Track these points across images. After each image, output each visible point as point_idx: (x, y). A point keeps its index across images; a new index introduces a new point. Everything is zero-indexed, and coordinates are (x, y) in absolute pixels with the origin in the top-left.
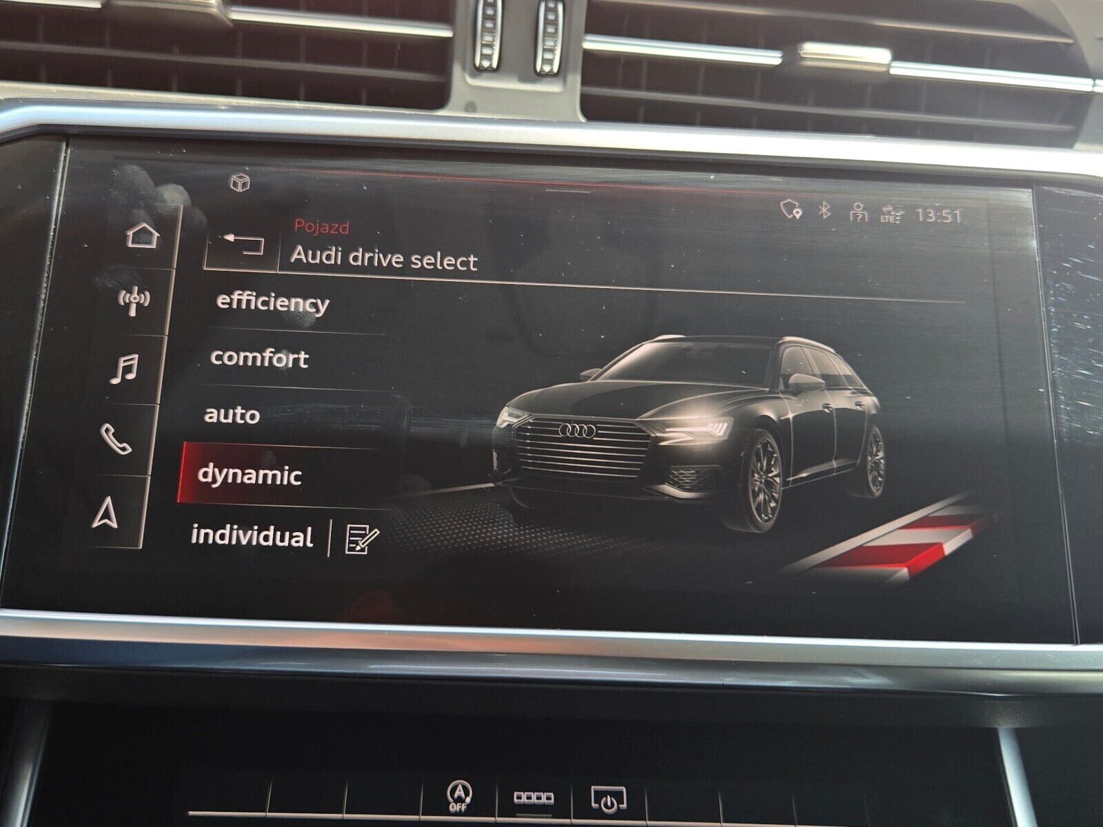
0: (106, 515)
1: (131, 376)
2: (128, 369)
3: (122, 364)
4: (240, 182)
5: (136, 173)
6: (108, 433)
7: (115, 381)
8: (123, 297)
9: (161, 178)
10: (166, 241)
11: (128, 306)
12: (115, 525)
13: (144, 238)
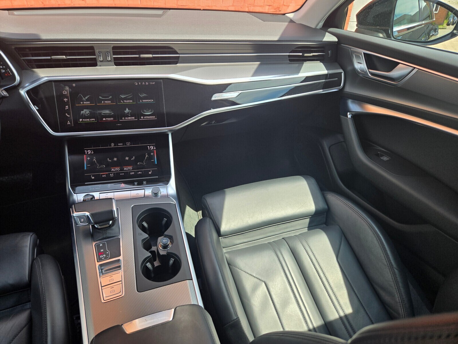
0: (69, 123)
2: (67, 108)
3: (66, 107)
4: (74, 85)
5: (62, 85)
6: (67, 114)
8: (64, 100)
9: (65, 85)
10: (67, 92)
11: (65, 100)
13: (64, 93)
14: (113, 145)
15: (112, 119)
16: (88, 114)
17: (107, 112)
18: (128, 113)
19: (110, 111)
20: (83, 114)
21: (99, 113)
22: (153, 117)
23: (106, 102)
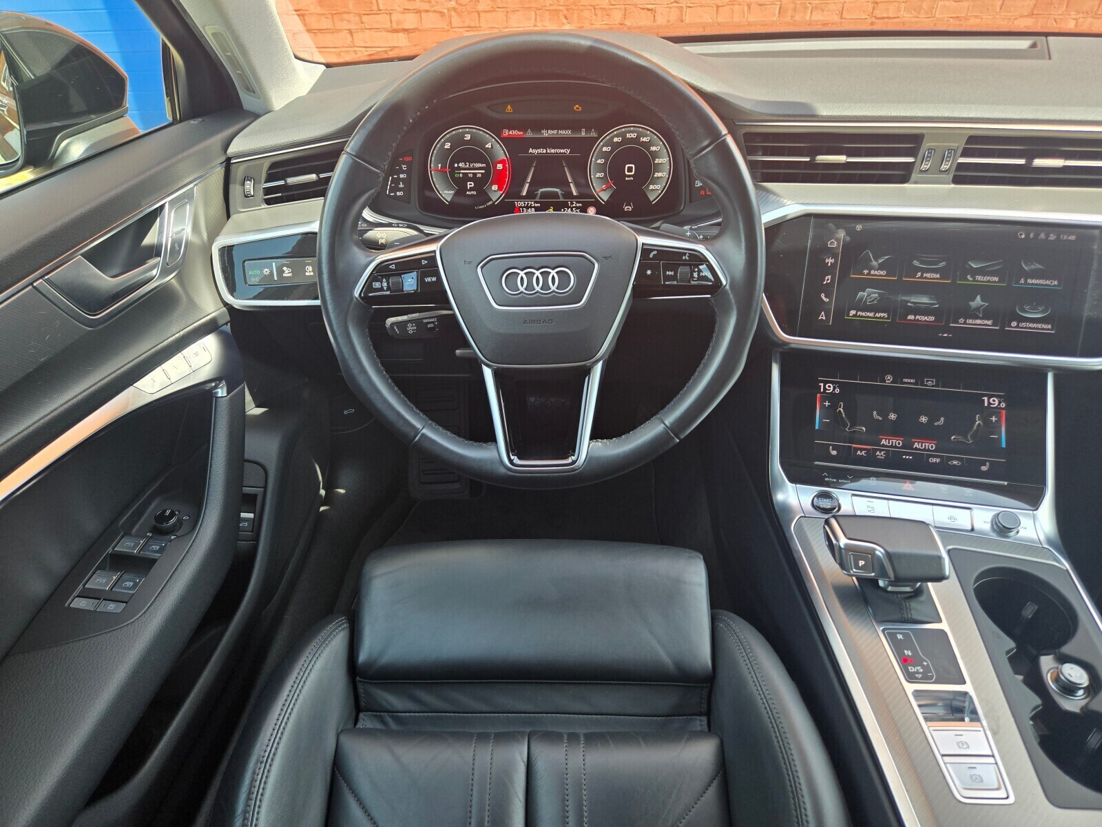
0: (822, 316)
1: (829, 282)
2: (828, 280)
4: (859, 227)
5: (831, 225)
6: (823, 296)
7: (825, 283)
8: (827, 260)
9: (838, 227)
10: (839, 244)
12: (824, 318)
13: (833, 244)
14: (889, 380)
15: (932, 318)
16: (873, 301)
17: (925, 300)
18: (978, 309)
19: (930, 299)
20: (861, 299)
21: (902, 301)
22: (1045, 326)
23: (928, 275)
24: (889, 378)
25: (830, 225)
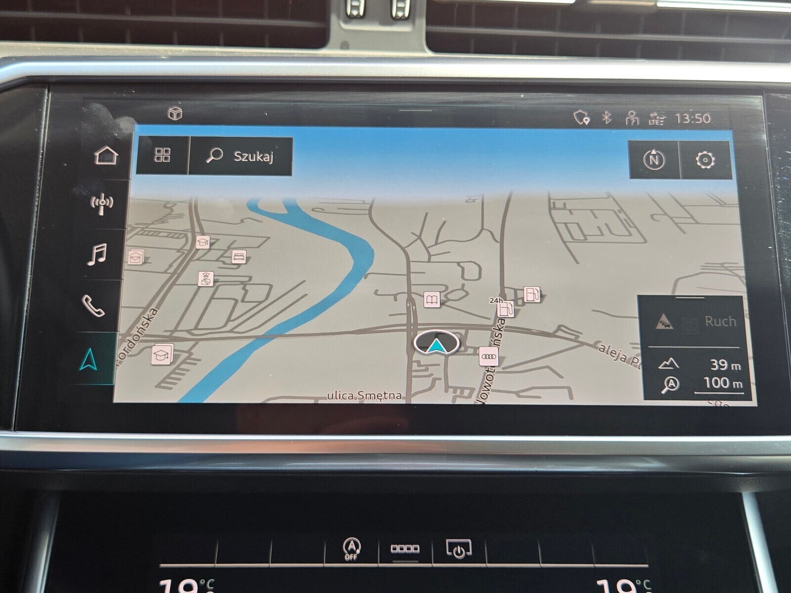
0: (89, 361)
1: (102, 260)
2: (100, 255)
3: (95, 251)
6: (87, 301)
7: (91, 264)
8: (94, 202)
9: (117, 112)
11: (98, 208)
12: (95, 368)
13: (107, 157)
14: (352, 552)
24: (352, 546)
25: (96, 106)
